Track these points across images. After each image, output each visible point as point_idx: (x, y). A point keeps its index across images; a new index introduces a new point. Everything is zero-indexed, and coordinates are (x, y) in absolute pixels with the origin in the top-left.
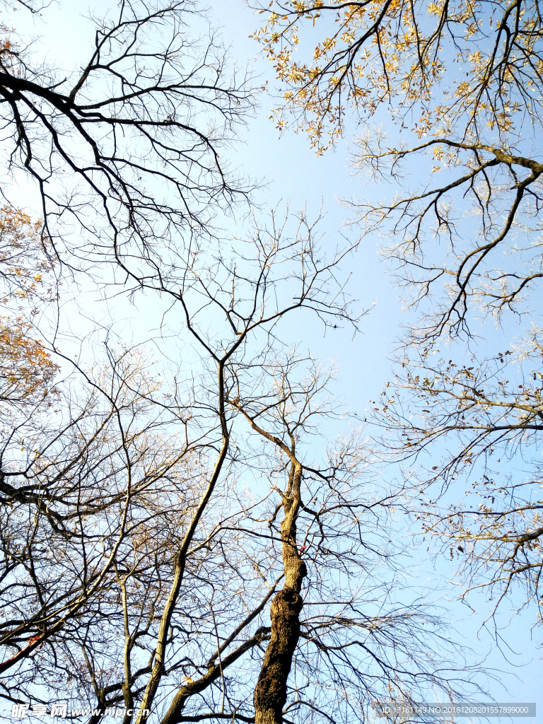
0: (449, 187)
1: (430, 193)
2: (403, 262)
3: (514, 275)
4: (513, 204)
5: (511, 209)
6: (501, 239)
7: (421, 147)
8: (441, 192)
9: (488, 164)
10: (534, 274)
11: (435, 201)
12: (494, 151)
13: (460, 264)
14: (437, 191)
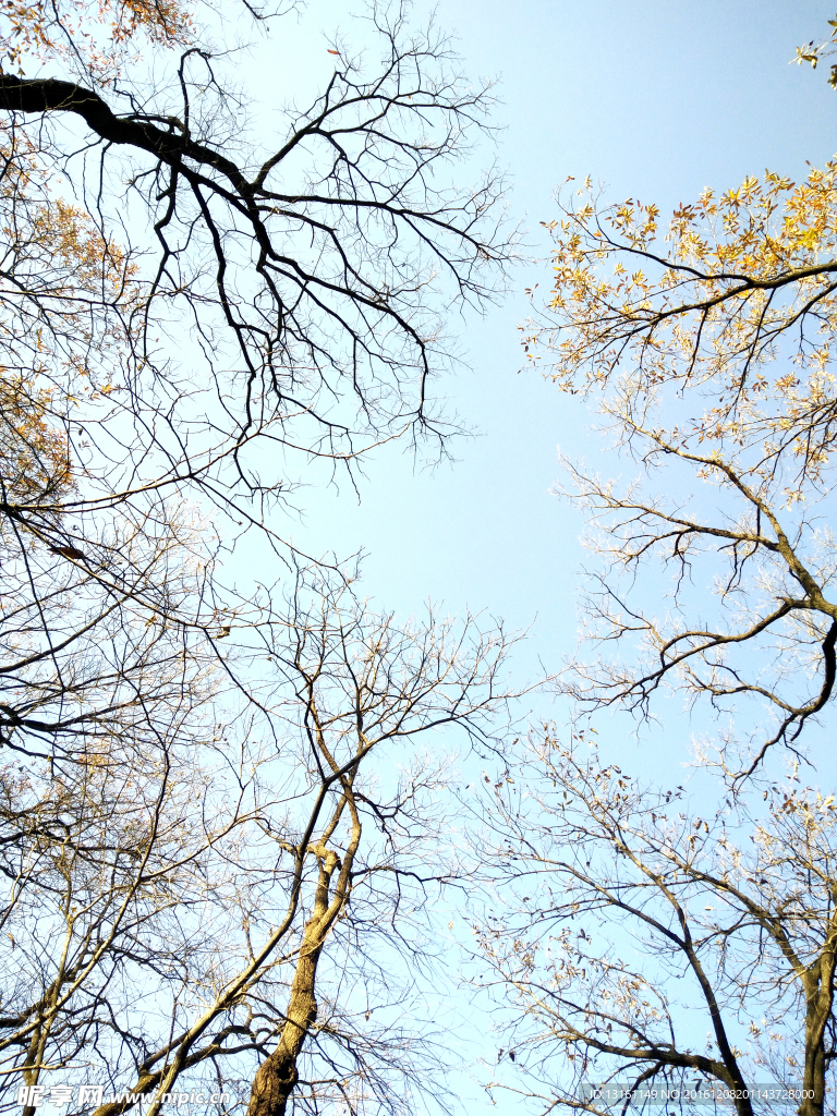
0: (706, 530)
1: (679, 522)
2: (605, 590)
3: (734, 673)
4: (771, 615)
5: (766, 618)
6: (738, 640)
7: (695, 459)
8: (693, 529)
9: (765, 543)
10: (760, 686)
11: (681, 533)
12: (781, 535)
13: (675, 637)
14: (689, 525)
